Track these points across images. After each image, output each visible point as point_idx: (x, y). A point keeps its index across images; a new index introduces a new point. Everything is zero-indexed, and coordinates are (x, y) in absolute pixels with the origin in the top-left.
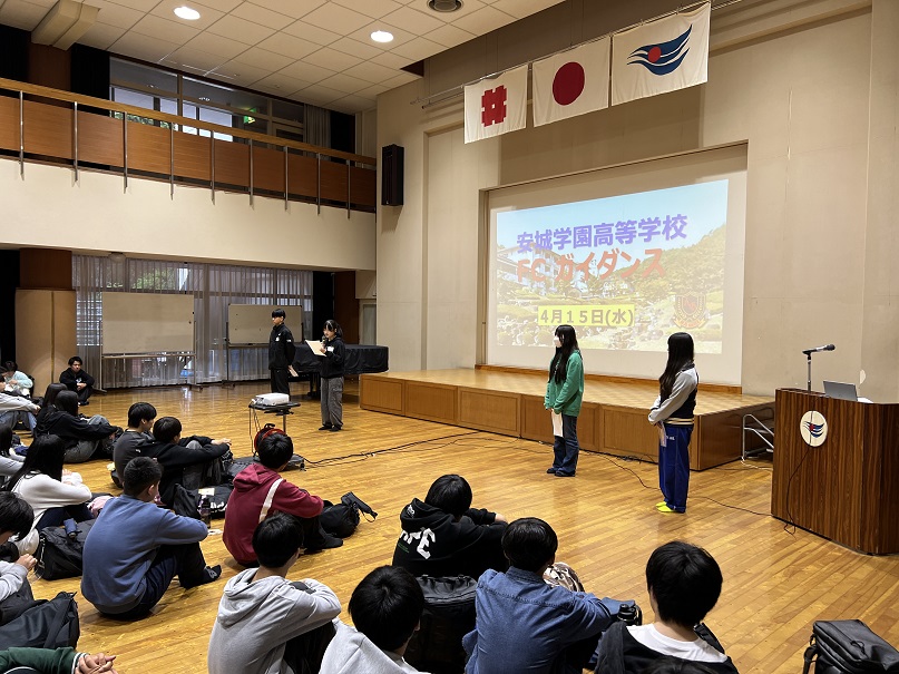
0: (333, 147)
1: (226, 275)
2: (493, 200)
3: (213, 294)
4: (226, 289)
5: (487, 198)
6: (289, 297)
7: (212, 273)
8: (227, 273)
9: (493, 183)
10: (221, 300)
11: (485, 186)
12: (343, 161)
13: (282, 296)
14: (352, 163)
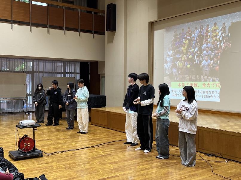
0: (88, 6)
1: (41, 64)
2: (155, 27)
3: (35, 72)
4: (41, 70)
5: (152, 26)
6: (69, 73)
7: (35, 63)
8: (42, 63)
9: (154, 18)
10: (39, 75)
11: (151, 20)
12: (91, 12)
13: (67, 73)
14: (95, 13)
